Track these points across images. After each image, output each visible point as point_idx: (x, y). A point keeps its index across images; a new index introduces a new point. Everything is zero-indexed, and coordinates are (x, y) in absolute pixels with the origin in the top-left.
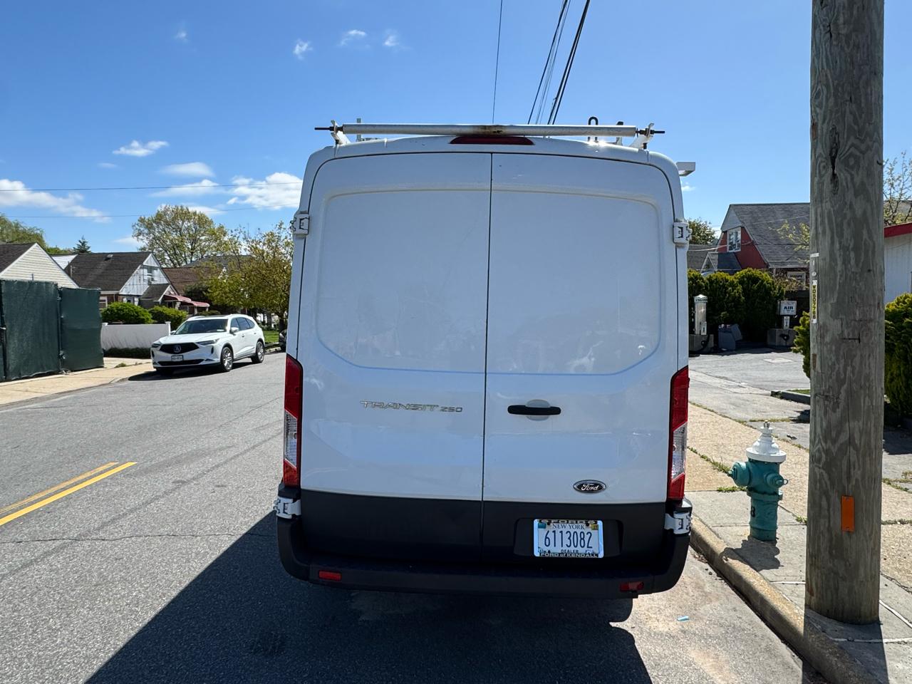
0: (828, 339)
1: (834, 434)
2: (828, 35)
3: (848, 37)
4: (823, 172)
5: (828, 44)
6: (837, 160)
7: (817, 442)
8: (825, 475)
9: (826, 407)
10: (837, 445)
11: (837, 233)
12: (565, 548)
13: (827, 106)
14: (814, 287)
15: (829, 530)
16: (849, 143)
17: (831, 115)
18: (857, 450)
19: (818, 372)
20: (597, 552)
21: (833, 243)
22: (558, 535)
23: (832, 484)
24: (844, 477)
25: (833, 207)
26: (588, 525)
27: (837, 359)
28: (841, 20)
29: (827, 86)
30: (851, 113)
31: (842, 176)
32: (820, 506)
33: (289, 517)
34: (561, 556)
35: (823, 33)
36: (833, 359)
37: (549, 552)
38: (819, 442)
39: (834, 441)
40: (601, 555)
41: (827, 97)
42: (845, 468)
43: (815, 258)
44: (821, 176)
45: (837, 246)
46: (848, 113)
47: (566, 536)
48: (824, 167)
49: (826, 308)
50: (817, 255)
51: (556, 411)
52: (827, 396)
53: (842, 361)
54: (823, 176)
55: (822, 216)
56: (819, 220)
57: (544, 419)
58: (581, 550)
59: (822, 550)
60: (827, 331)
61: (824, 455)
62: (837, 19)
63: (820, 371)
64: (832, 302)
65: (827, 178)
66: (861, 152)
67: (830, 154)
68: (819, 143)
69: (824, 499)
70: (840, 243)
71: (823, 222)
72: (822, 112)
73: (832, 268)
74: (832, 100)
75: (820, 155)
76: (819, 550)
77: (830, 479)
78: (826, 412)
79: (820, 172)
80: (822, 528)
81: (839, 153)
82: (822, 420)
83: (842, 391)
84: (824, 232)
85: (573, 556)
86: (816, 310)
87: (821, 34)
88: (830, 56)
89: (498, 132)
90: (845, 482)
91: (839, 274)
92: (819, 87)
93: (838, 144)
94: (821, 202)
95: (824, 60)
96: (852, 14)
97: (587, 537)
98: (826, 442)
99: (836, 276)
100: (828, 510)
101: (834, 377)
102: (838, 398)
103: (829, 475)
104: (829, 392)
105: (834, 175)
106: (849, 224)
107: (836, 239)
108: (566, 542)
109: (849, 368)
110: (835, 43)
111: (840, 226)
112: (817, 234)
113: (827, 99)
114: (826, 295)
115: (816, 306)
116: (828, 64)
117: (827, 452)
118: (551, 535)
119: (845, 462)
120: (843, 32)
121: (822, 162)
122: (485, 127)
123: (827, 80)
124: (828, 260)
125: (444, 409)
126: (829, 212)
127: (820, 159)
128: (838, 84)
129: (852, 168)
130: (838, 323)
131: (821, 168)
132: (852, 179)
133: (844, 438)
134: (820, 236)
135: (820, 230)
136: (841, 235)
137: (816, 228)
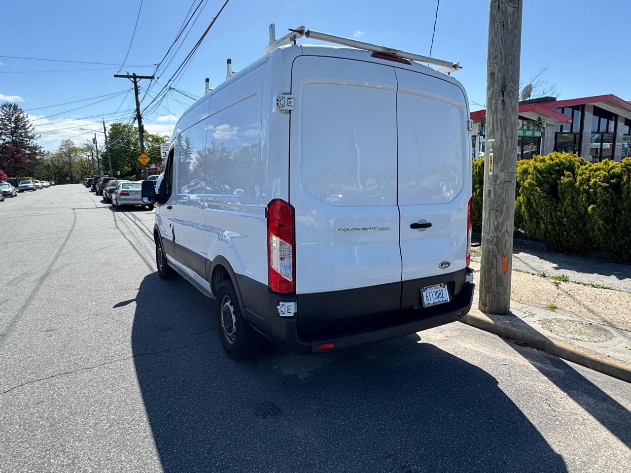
0: (498, 182)
1: (500, 228)
2: (502, 27)
3: (512, 30)
4: (498, 98)
5: (502, 31)
6: (505, 93)
7: (491, 233)
8: (495, 248)
9: (496, 215)
10: (501, 233)
11: (504, 129)
12: (435, 300)
13: (501, 64)
14: (491, 156)
15: (497, 274)
16: (510, 85)
17: (503, 69)
18: (509, 234)
19: (492, 199)
20: (446, 299)
21: (502, 134)
22: (431, 293)
23: (499, 251)
24: (504, 247)
25: (502, 116)
26: (441, 286)
27: (503, 192)
28: (509, 21)
29: (501, 54)
30: (512, 70)
31: (507, 101)
32: (492, 263)
33: (292, 315)
34: (434, 304)
35: (500, 25)
36: (501, 191)
37: (429, 304)
38: (492, 232)
39: (500, 231)
40: (449, 301)
41: (501, 60)
42: (504, 244)
43: (492, 142)
44: (497, 100)
45: (504, 136)
46: (510, 69)
47: (434, 293)
48: (498, 96)
49: (498, 167)
50: (493, 140)
51: (429, 225)
52: (497, 210)
53: (505, 193)
54: (498, 100)
55: (497, 120)
56: (495, 122)
57: (424, 230)
58: (441, 300)
59: (493, 284)
60: (498, 178)
61: (495, 239)
62: (507, 20)
63: (493, 198)
64: (501, 163)
65: (500, 102)
66: (515, 90)
67: (502, 89)
68: (495, 83)
69: (494, 259)
70: (505, 135)
71: (497, 124)
72: (498, 67)
73: (501, 147)
74: (503, 61)
75: (496, 89)
76: (491, 283)
77: (497, 250)
78: (496, 218)
79: (496, 98)
80: (493, 273)
81: (506, 89)
82: (494, 222)
83: (504, 207)
84: (498, 129)
85: (439, 303)
86: (492, 168)
87: (498, 25)
88: (503, 38)
89: (394, 53)
90: (504, 250)
91: (504, 150)
92: (496, 53)
93: (506, 85)
94: (497, 113)
95: (500, 40)
96: (513, 19)
97: (442, 292)
98: (496, 232)
99: (503, 151)
100: (497, 265)
101: (501, 200)
102: (502, 210)
103: (497, 247)
104: (498, 208)
105: (503, 101)
106: (509, 125)
107: (504, 133)
108: (435, 297)
109: (507, 196)
110: (506, 32)
111: (505, 126)
112: (493, 131)
113: (501, 61)
114: (498, 160)
115: (492, 166)
116: (502, 43)
117: (497, 237)
118: (428, 294)
119: (504, 240)
120: (510, 27)
121: (497, 93)
122: (388, 49)
123: (501, 51)
124: (499, 143)
125: (380, 229)
126: (501, 119)
127: (496, 91)
128: (506, 54)
129: (511, 97)
130: (503, 174)
131: (497, 96)
132: (511, 103)
133: (504, 229)
134: (496, 130)
135: (495, 127)
136: (506, 131)
137: (493, 126)
